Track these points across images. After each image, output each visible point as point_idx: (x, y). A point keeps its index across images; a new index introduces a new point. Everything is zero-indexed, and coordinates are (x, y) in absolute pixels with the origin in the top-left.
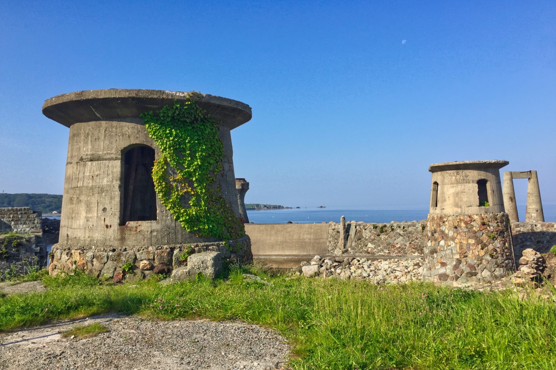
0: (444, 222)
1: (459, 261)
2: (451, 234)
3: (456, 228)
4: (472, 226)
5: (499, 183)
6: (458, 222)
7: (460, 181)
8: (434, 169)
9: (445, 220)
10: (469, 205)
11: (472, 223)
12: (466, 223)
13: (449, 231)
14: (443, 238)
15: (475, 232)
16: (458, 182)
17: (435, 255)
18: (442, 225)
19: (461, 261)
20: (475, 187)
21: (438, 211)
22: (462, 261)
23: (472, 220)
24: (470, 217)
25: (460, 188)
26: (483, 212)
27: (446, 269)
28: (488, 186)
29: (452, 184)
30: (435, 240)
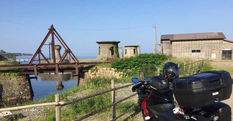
5: (137, 50)
8: (126, 47)
10: (132, 54)
16: (130, 49)
20: (133, 50)
21: (126, 55)
25: (131, 51)
26: (135, 55)
28: (135, 50)
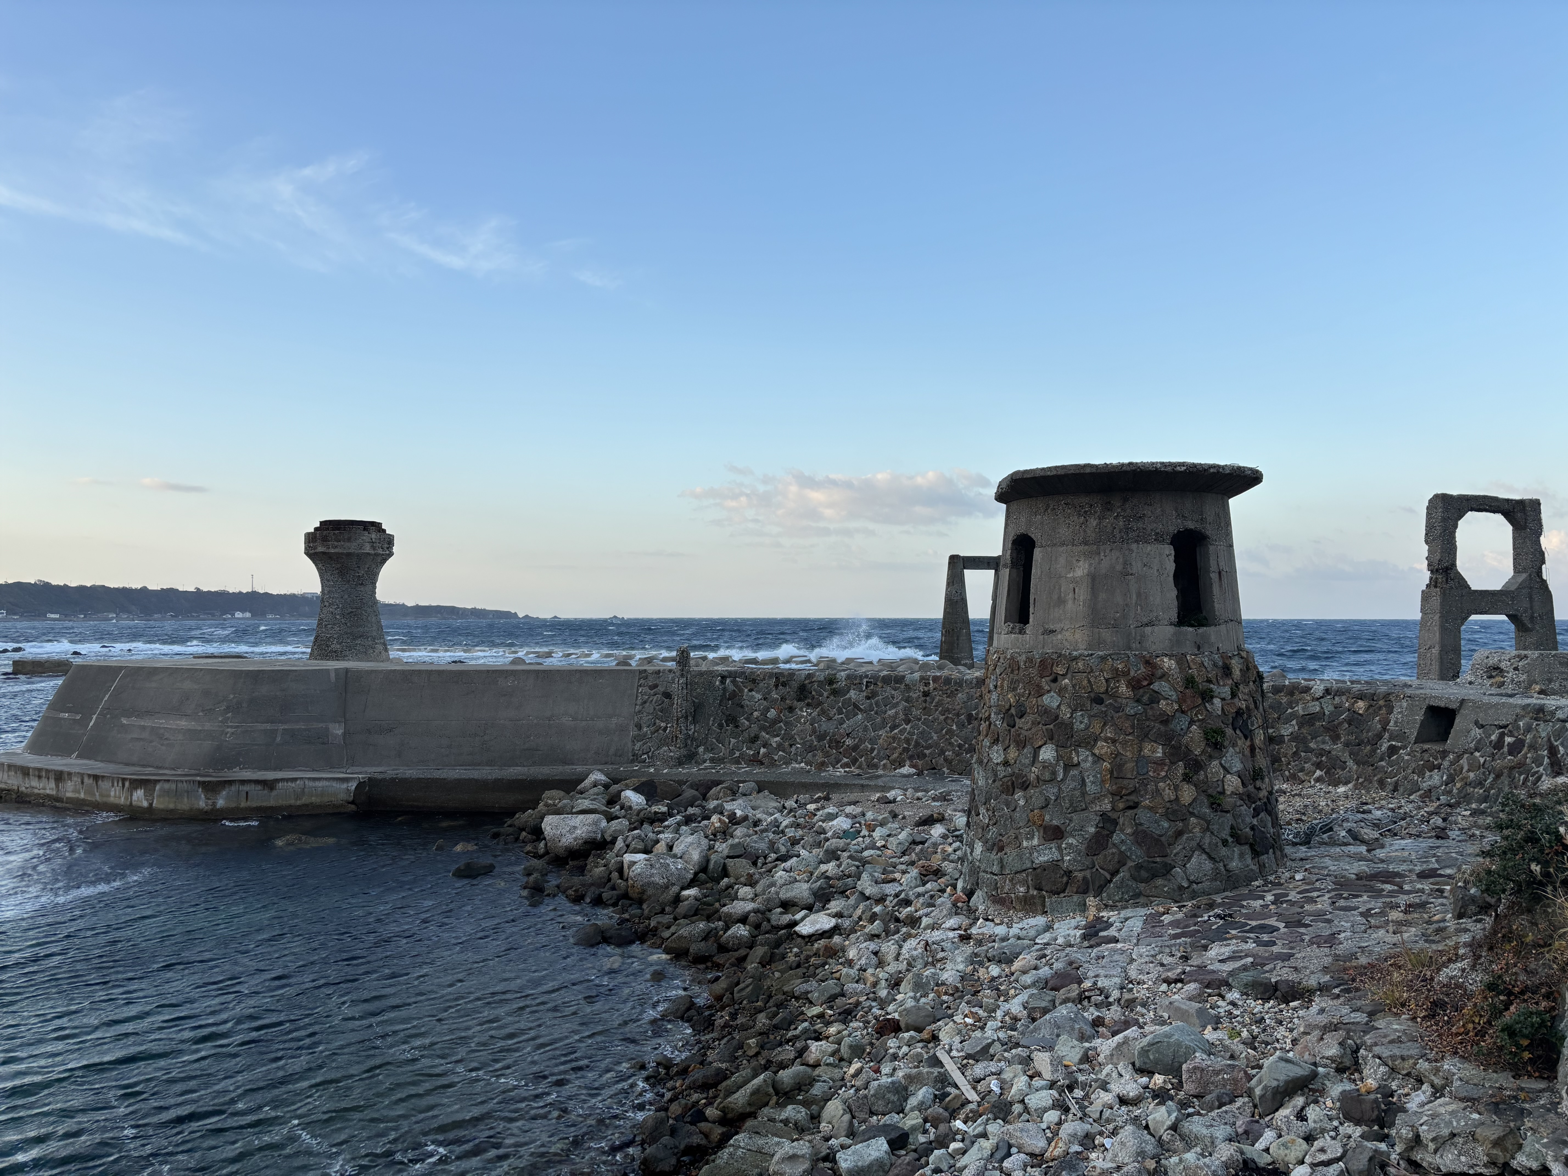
0: (1055, 680)
1: (1108, 823)
2: (1080, 722)
3: (1098, 700)
4: (1156, 697)
6: (1107, 680)
7: (1116, 532)
9: (1060, 670)
10: (1145, 620)
11: (1156, 686)
12: (1135, 685)
13: (1074, 711)
14: (1051, 739)
15: (1166, 720)
16: (1107, 538)
17: (1019, 797)
18: (1047, 688)
19: (1115, 822)
20: (1166, 558)
21: (1032, 638)
22: (1121, 821)
23: (1154, 672)
24: (1147, 663)
25: (1113, 557)
26: (1188, 648)
27: (1059, 848)
29: (1086, 543)
30: (1021, 744)
